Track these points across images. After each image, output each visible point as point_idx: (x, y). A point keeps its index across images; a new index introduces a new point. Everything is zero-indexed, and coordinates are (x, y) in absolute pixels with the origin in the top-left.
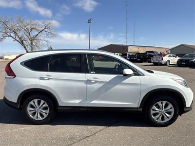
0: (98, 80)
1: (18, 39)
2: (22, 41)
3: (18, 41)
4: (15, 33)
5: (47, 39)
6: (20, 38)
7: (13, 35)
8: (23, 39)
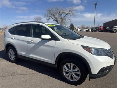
0: (33, 41)
1: (55, 19)
2: (57, 20)
3: (55, 20)
4: (54, 16)
5: (70, 18)
6: (56, 19)
7: (53, 17)
8: (57, 19)
